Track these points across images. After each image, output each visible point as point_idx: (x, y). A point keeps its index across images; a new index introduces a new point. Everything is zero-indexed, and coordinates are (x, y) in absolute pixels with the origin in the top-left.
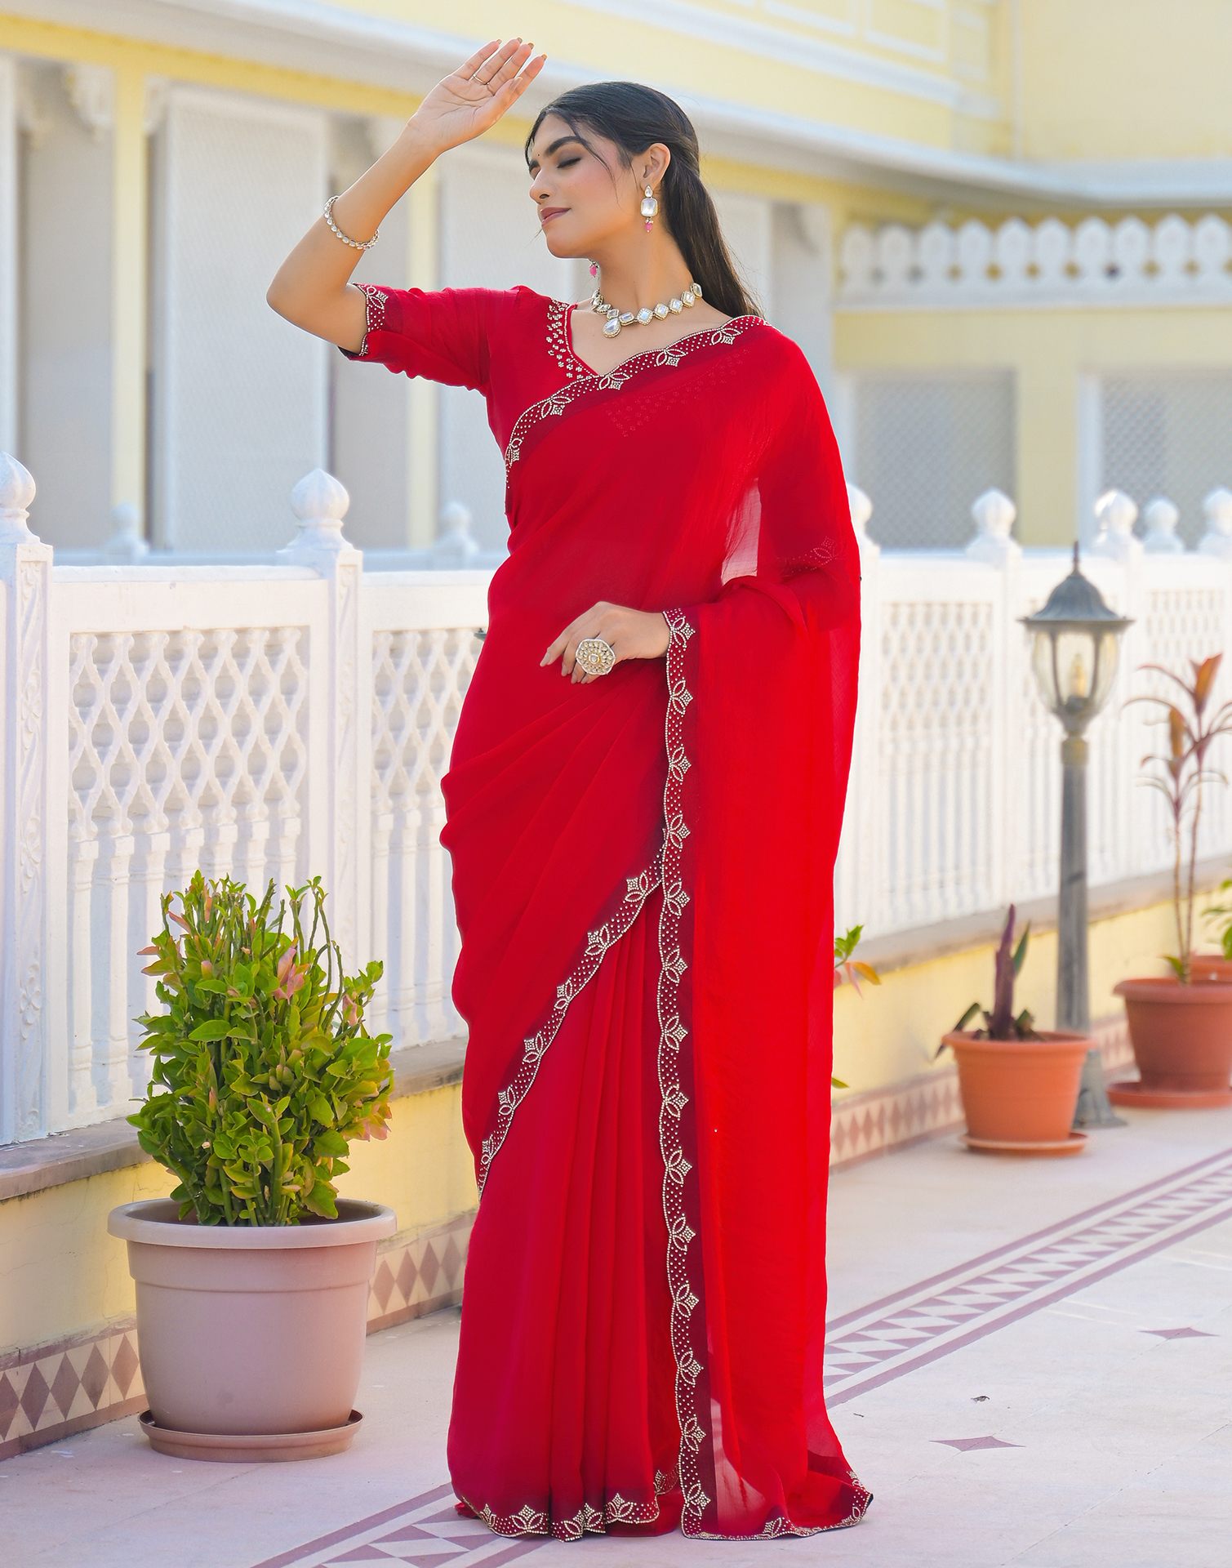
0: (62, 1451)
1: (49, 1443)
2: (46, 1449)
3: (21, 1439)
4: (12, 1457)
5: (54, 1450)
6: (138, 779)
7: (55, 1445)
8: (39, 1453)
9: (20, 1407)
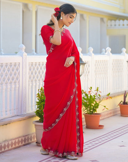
6: (36, 77)
7: (27, 145)
9: (23, 141)
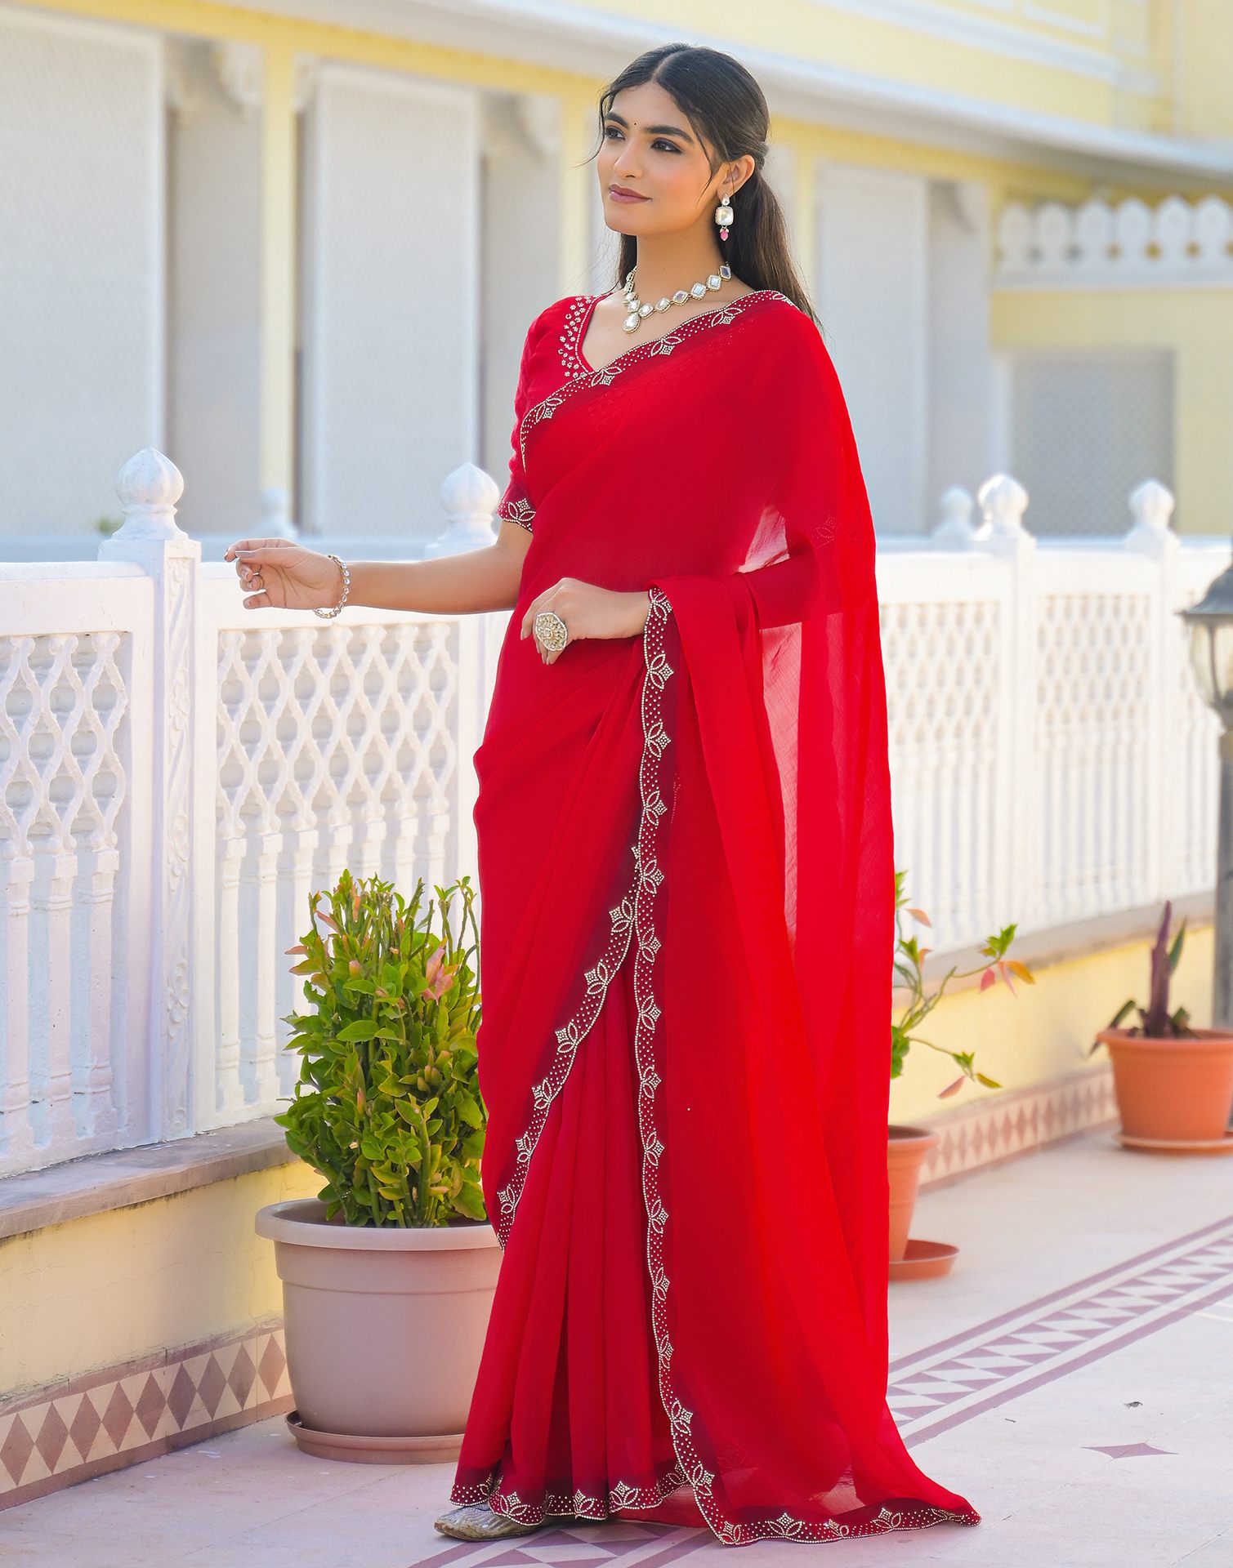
0: (209, 1452)
1: (196, 1443)
2: (193, 1449)
3: (167, 1439)
4: (159, 1457)
5: (201, 1450)
7: (203, 1445)
8: (186, 1453)
9: (167, 1407)
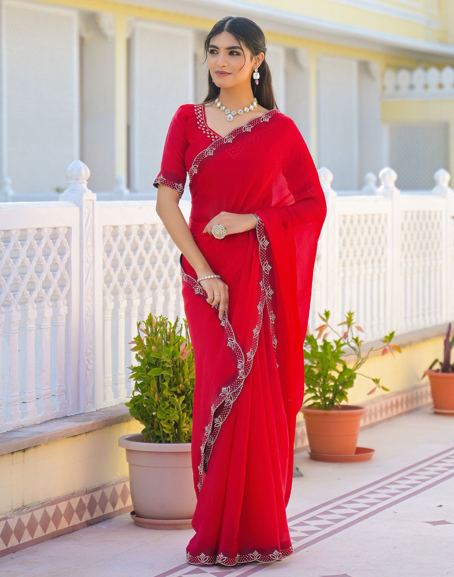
0: (103, 526)
2: (96, 525)
3: (87, 521)
4: (84, 528)
5: (99, 525)
8: (94, 527)
9: (87, 510)
